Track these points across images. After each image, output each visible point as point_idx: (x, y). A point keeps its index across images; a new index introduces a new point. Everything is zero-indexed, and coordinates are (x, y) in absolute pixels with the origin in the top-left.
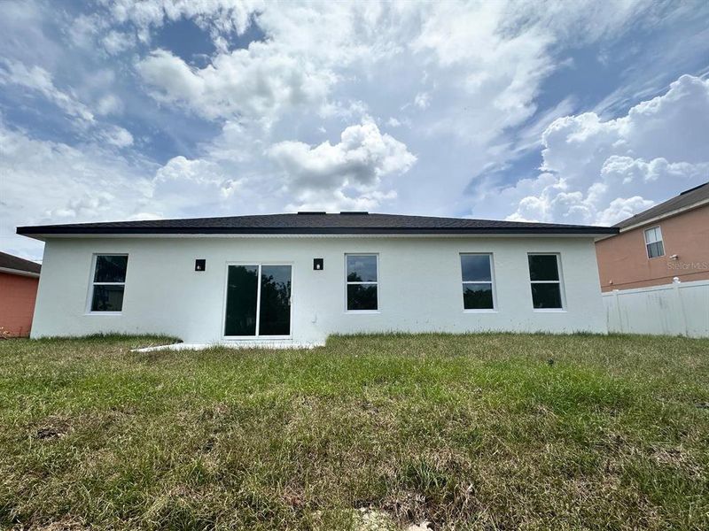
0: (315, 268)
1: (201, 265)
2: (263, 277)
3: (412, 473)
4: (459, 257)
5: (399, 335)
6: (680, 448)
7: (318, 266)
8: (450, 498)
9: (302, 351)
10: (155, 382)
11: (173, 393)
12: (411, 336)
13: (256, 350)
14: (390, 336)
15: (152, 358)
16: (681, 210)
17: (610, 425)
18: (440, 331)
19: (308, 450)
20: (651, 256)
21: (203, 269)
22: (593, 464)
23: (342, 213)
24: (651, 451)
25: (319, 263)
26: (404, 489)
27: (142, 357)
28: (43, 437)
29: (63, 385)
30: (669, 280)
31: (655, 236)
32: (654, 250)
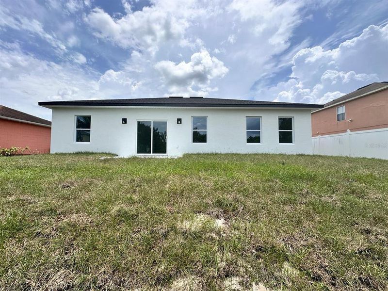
0: (178, 123)
1: (125, 121)
2: (153, 128)
3: (218, 201)
4: (245, 119)
5: (216, 154)
6: (334, 195)
7: (179, 122)
8: (234, 210)
9: (172, 159)
10: (108, 169)
11: (116, 173)
12: (222, 155)
13: (151, 158)
14: (212, 154)
15: (105, 161)
16: (356, 97)
17: (305, 187)
18: (235, 153)
19: (175, 193)
20: (338, 120)
21: (126, 123)
22: (295, 200)
23: (190, 97)
24: (321, 196)
25: (179, 121)
26: (215, 207)
27: (101, 161)
28: (65, 187)
29: (69, 170)
30: (345, 131)
31: (342, 110)
32: (340, 117)
